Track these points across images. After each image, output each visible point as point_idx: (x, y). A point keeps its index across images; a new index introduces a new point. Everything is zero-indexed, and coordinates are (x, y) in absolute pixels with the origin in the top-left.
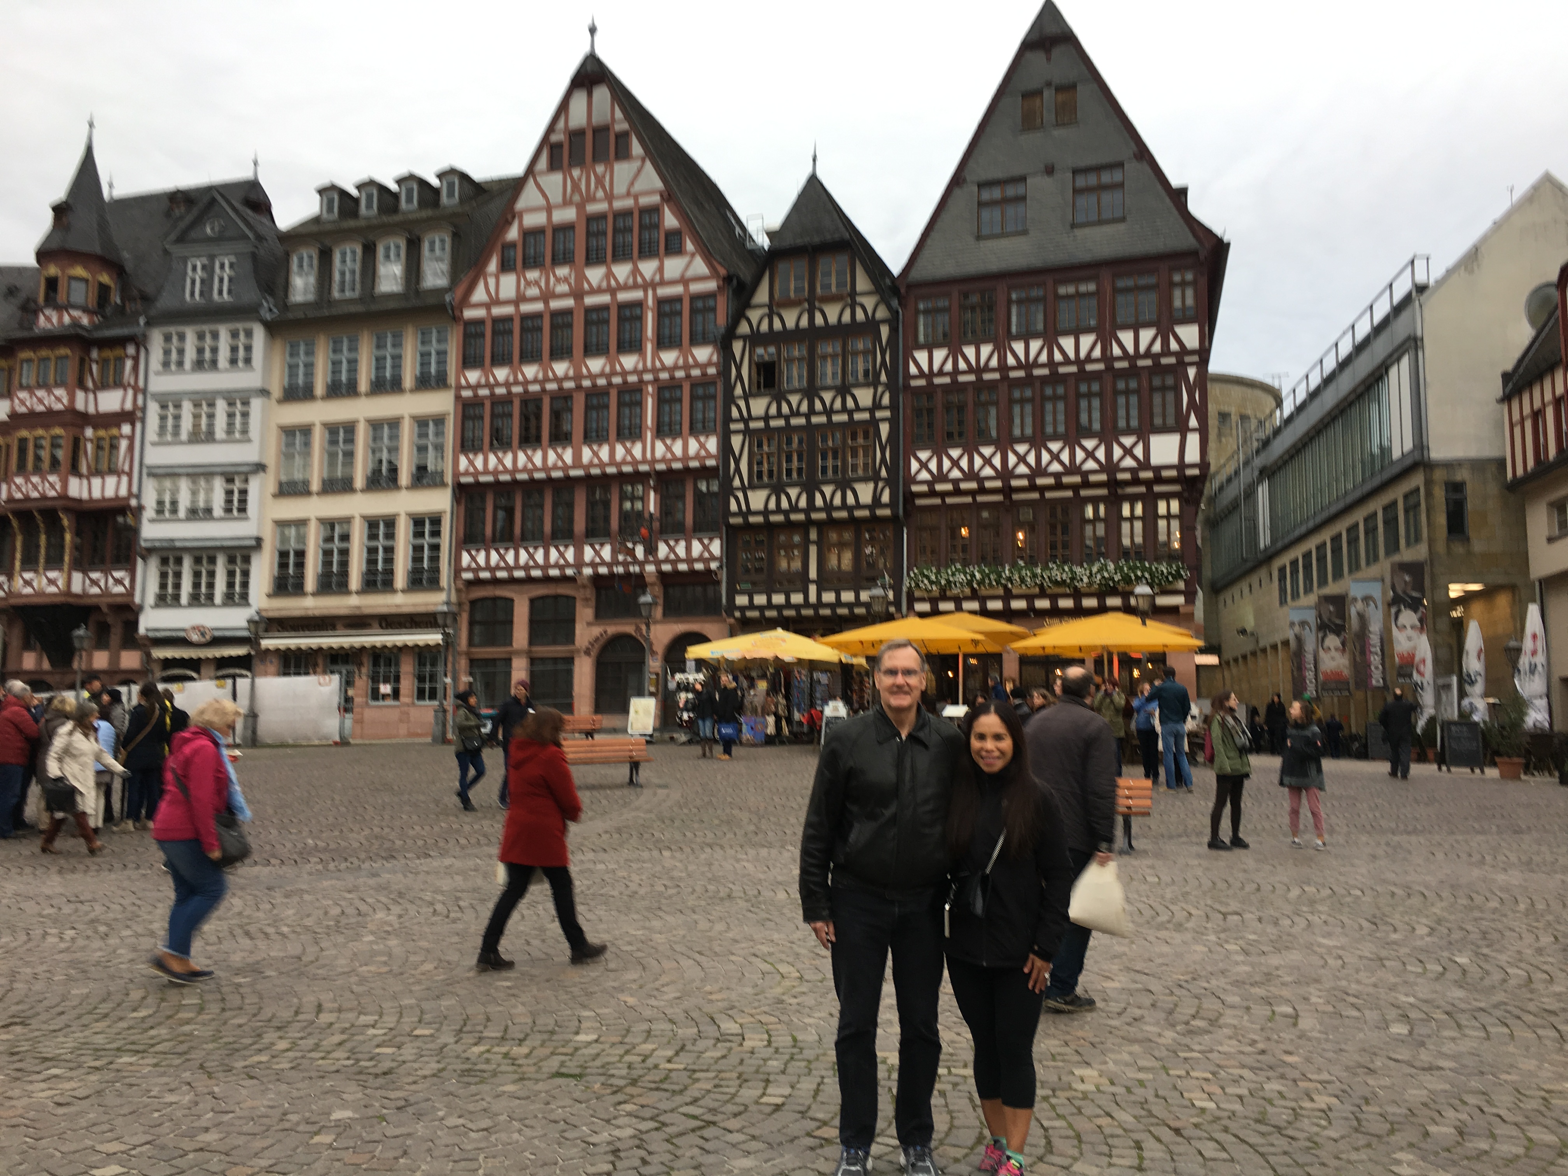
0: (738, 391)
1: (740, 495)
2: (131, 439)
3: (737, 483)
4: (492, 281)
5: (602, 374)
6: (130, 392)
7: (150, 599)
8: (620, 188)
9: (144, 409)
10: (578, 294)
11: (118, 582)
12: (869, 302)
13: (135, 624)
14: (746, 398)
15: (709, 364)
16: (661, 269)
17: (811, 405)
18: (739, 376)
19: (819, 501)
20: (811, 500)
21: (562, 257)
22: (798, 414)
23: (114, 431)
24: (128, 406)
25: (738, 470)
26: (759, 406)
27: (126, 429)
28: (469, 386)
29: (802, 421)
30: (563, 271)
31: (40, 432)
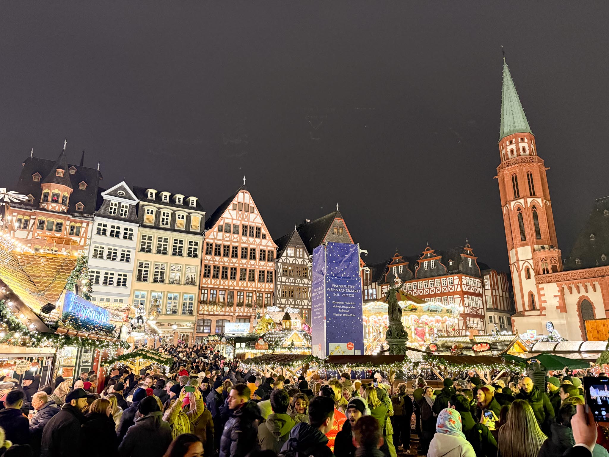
0: (279, 275)
1: (279, 299)
3: (279, 296)
4: (215, 233)
5: (245, 264)
6: (83, 239)
8: (251, 220)
10: (239, 242)
12: (307, 261)
14: (281, 277)
15: (272, 267)
16: (261, 242)
17: (295, 281)
18: (280, 272)
19: (297, 303)
20: (295, 303)
21: (236, 232)
22: (292, 283)
24: (82, 243)
25: (279, 293)
26: (284, 279)
28: (207, 260)
29: (293, 284)
30: (236, 236)
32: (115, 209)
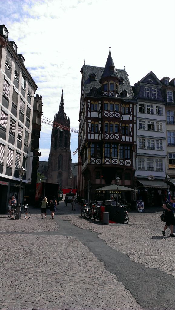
2: (133, 127)
6: (131, 116)
7: (137, 169)
9: (136, 121)
11: (128, 163)
13: (134, 174)
23: (127, 125)
24: (131, 119)
27: (131, 125)
31: (112, 123)
32: (148, 93)
